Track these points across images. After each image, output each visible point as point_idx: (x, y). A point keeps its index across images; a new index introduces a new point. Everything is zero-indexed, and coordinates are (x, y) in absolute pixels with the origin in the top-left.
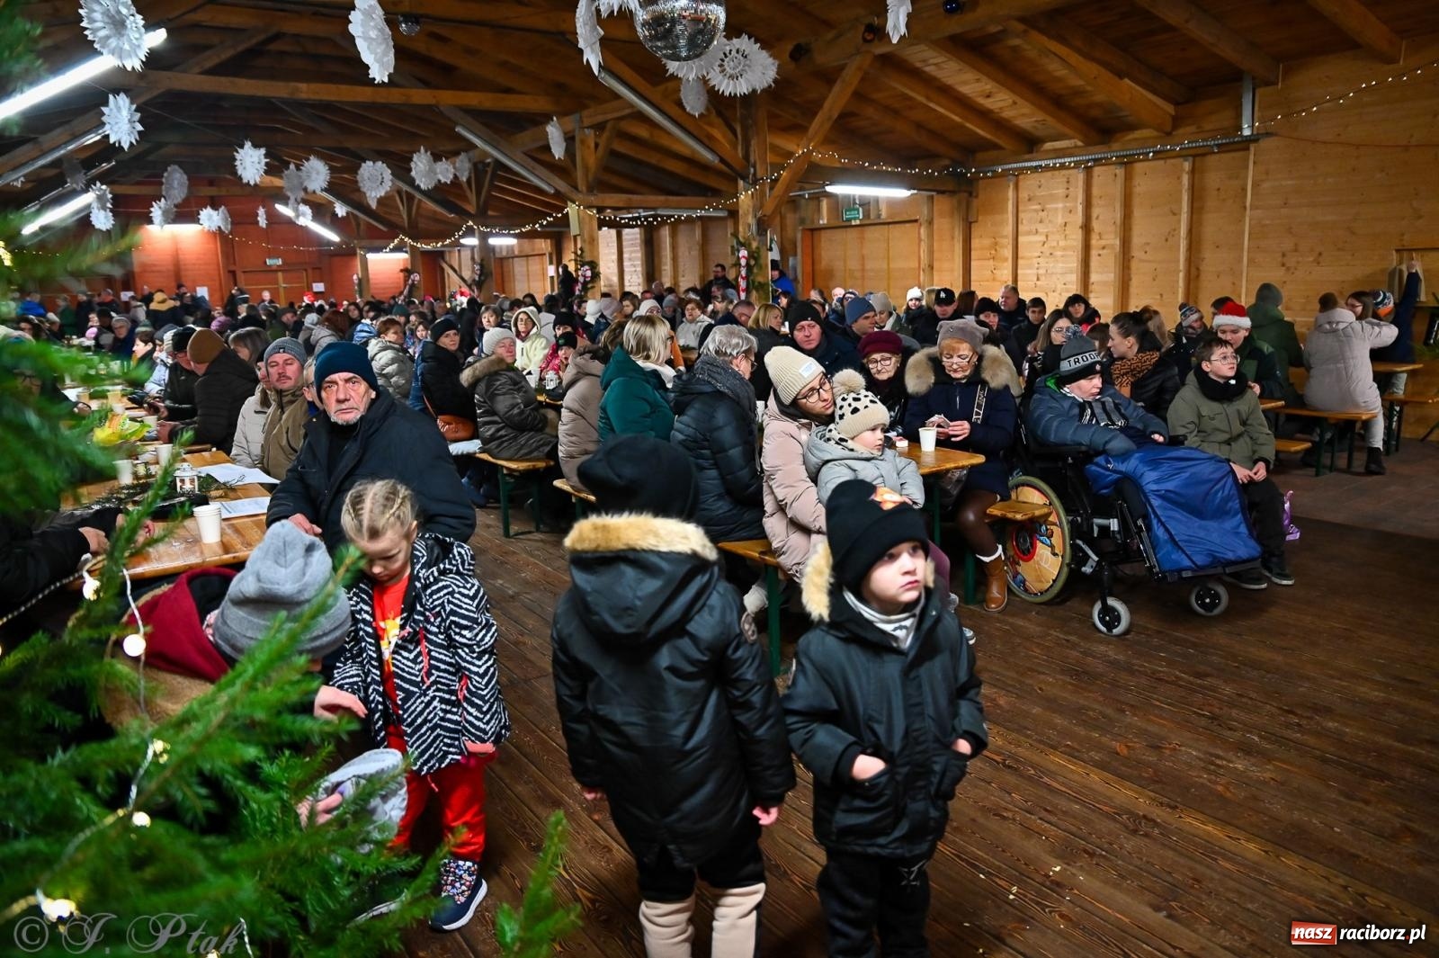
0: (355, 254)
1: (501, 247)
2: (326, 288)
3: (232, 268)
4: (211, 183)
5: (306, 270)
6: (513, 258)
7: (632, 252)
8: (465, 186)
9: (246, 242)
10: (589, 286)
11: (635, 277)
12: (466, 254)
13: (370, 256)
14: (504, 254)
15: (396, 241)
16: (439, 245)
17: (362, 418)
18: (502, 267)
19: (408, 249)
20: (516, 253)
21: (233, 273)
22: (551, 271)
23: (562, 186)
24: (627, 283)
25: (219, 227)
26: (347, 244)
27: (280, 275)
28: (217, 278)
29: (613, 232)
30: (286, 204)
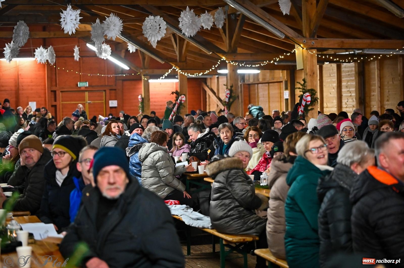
0: (140, 79)
1: (249, 75)
2: (118, 104)
3: (54, 88)
4: (44, 29)
5: (105, 91)
6: (258, 84)
7: (348, 81)
8: (221, 31)
9: (65, 71)
10: (309, 108)
11: (350, 100)
12: (223, 80)
13: (152, 81)
14: (251, 81)
15: (170, 71)
16: (200, 75)
17: (121, 196)
18: (249, 91)
19: (179, 77)
20: (261, 80)
21: (55, 92)
22: (286, 94)
23: (291, 33)
24: (344, 105)
25: (47, 61)
26: (135, 73)
27: (87, 94)
28: (43, 96)
29: (334, 66)
30: (93, 44)
